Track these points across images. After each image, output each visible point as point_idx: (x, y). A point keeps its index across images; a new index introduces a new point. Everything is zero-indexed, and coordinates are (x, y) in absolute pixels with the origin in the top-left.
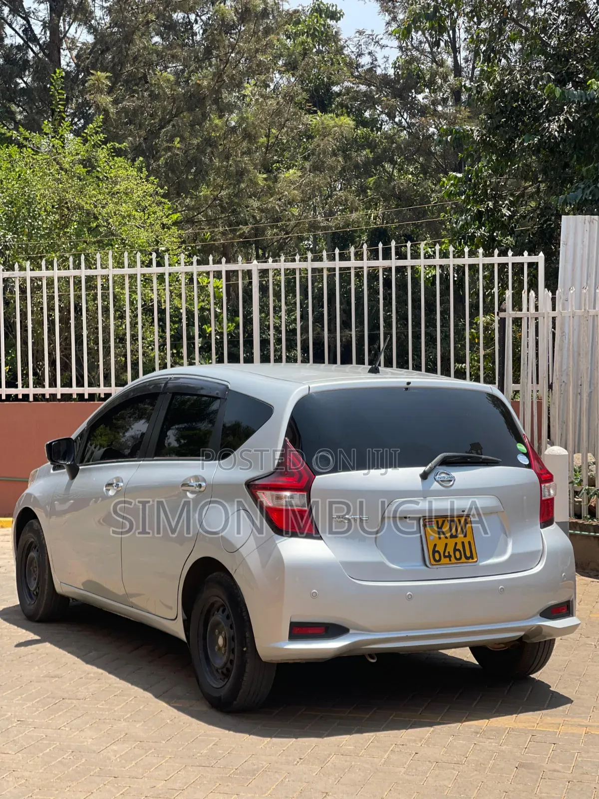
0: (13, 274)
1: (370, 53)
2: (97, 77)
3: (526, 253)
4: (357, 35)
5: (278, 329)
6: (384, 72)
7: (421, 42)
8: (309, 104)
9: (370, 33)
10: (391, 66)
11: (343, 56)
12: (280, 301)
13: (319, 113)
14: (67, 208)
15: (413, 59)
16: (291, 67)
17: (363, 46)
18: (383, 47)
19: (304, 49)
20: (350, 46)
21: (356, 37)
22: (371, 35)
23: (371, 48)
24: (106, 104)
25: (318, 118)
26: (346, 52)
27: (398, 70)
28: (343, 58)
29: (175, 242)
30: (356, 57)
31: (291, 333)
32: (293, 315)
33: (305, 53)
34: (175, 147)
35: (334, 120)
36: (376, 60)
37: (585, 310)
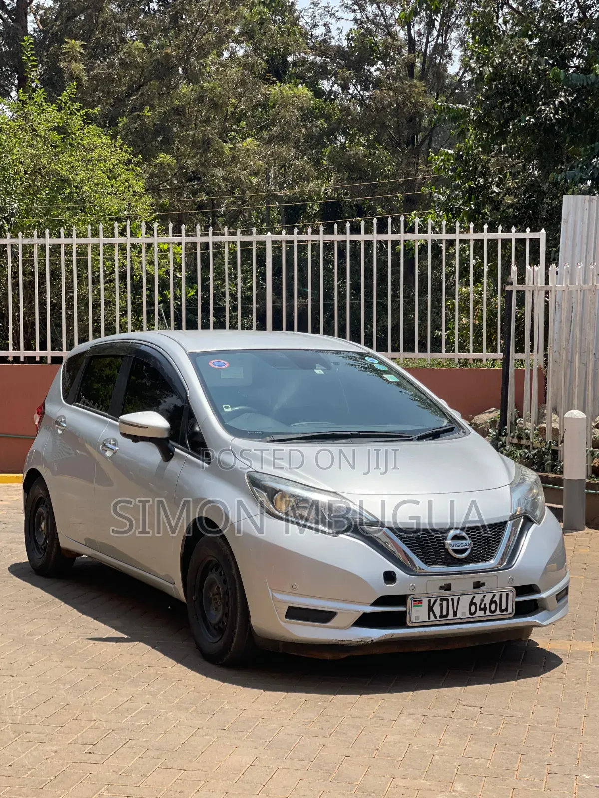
0: (32, 241)
1: (325, 25)
2: (71, 46)
3: (528, 230)
4: (312, 6)
5: (233, 296)
6: (337, 44)
7: (376, 16)
8: (268, 75)
9: (327, 5)
10: (345, 38)
11: (299, 27)
12: (236, 269)
13: (278, 84)
14: (41, 174)
15: (369, 32)
16: (248, 35)
17: (318, 18)
18: (339, 19)
19: (261, 19)
20: (305, 18)
21: (311, 8)
22: (327, 7)
23: (327, 20)
24: (79, 72)
25: (277, 89)
26: (301, 24)
27: (352, 42)
28: (299, 29)
29: (147, 210)
30: (311, 28)
31: (247, 300)
32: (248, 283)
33: (262, 22)
34: (145, 116)
35: (292, 90)
36: (330, 32)
37: (592, 284)
